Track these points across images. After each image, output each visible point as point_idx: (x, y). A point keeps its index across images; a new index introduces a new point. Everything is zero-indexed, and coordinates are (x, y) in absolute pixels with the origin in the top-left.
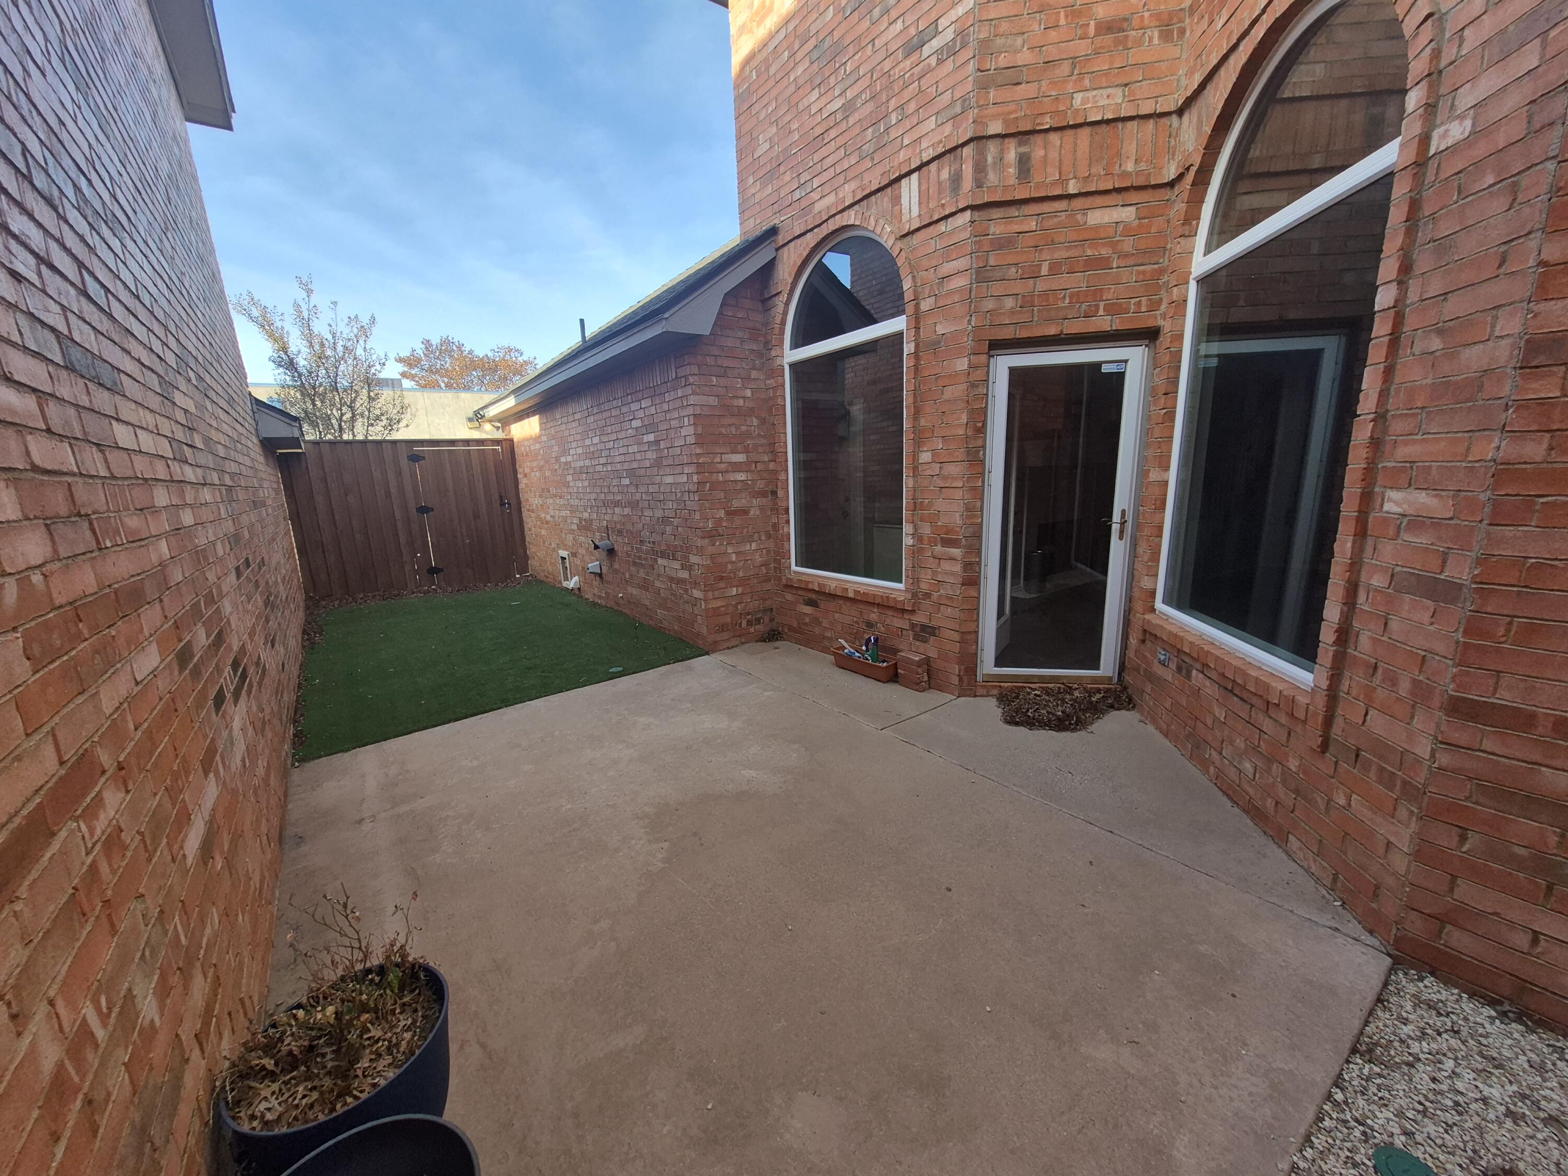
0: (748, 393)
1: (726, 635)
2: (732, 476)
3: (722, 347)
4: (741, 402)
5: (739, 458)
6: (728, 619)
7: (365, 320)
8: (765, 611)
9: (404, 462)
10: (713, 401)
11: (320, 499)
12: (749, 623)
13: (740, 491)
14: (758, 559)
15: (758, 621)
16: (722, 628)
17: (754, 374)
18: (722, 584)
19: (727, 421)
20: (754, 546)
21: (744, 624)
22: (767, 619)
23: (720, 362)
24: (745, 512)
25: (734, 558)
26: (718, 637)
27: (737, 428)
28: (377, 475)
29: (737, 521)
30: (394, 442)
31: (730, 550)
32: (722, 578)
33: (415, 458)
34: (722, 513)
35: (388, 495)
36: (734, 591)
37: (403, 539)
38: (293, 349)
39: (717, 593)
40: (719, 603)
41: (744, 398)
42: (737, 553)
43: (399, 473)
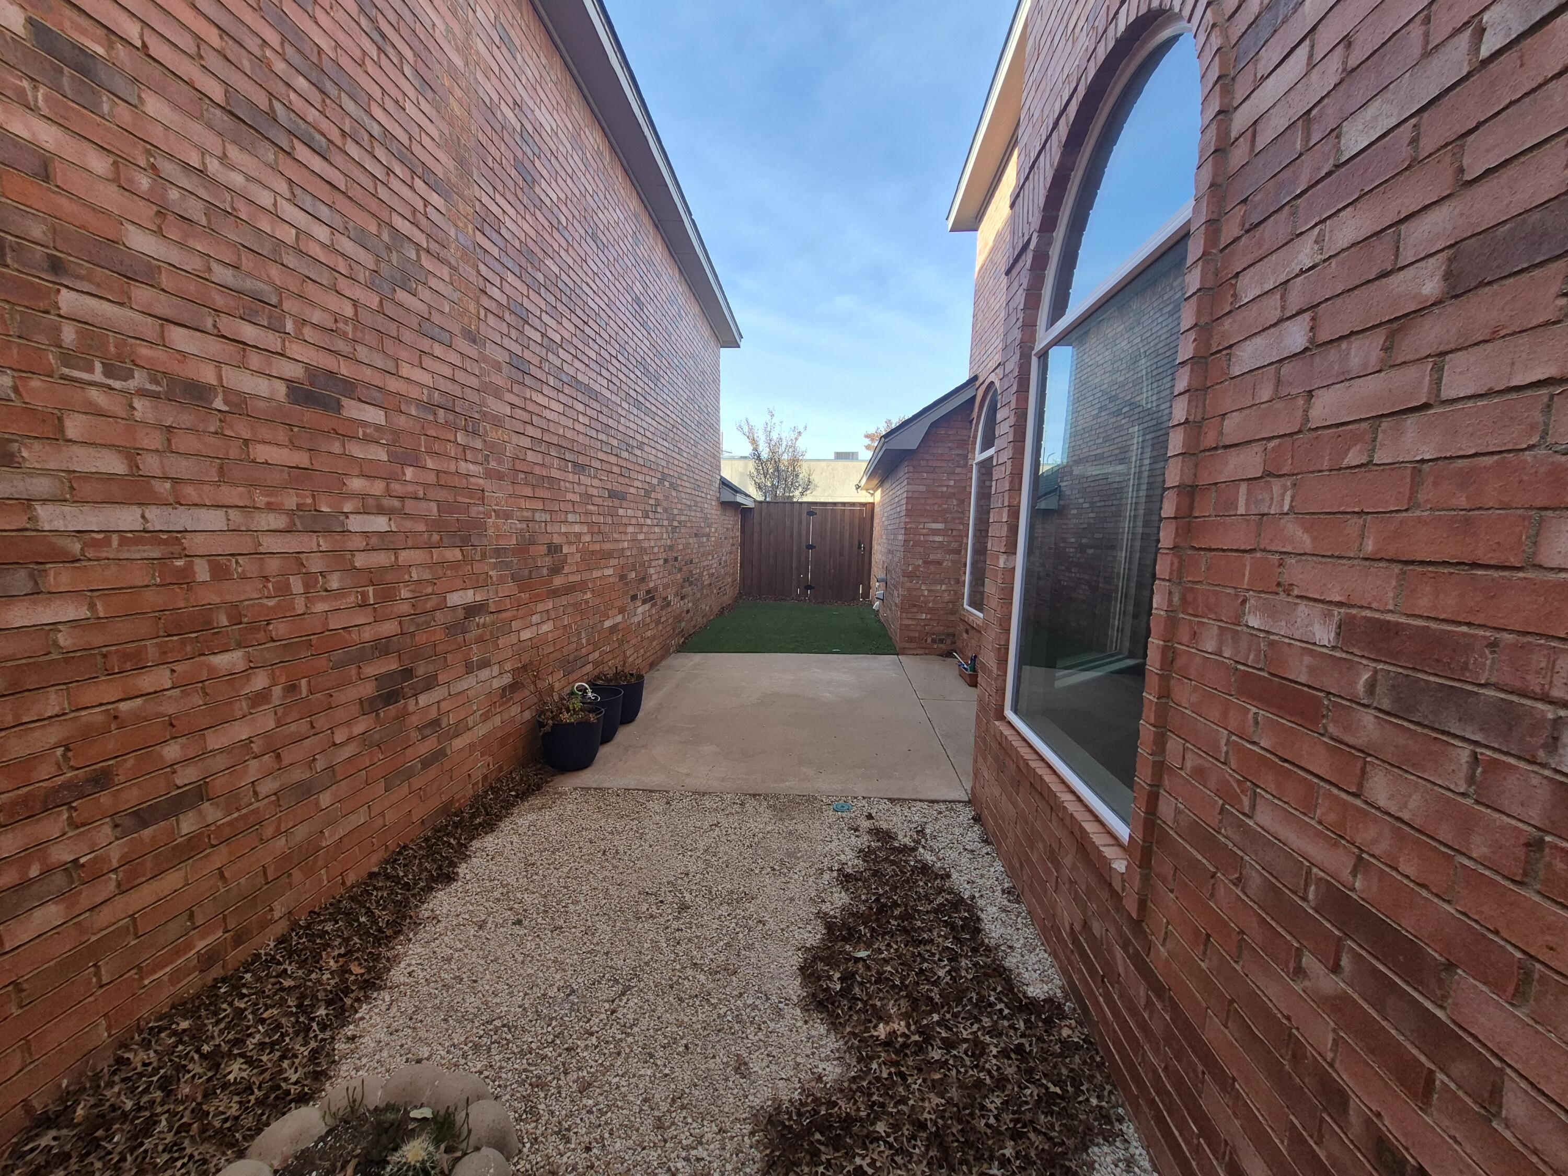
0: (952, 483)
1: (913, 645)
2: (931, 538)
3: (933, 455)
4: (945, 489)
5: (940, 526)
6: (917, 635)
7: (801, 429)
8: (948, 635)
9: (804, 515)
10: (922, 488)
11: (756, 535)
12: (934, 641)
13: (938, 548)
14: (946, 597)
15: (941, 641)
16: (911, 640)
17: (958, 470)
18: (915, 610)
19: (930, 502)
20: (944, 587)
21: (929, 640)
22: (949, 641)
23: (930, 463)
24: (939, 563)
25: (926, 593)
26: (907, 645)
27: (940, 506)
28: (788, 523)
29: (932, 568)
30: (801, 503)
31: (923, 587)
32: (915, 606)
33: (811, 513)
34: (920, 562)
35: (792, 536)
36: (924, 616)
37: (794, 565)
38: (761, 448)
39: (910, 615)
40: (910, 622)
41: (948, 486)
42: (929, 591)
43: (800, 523)
